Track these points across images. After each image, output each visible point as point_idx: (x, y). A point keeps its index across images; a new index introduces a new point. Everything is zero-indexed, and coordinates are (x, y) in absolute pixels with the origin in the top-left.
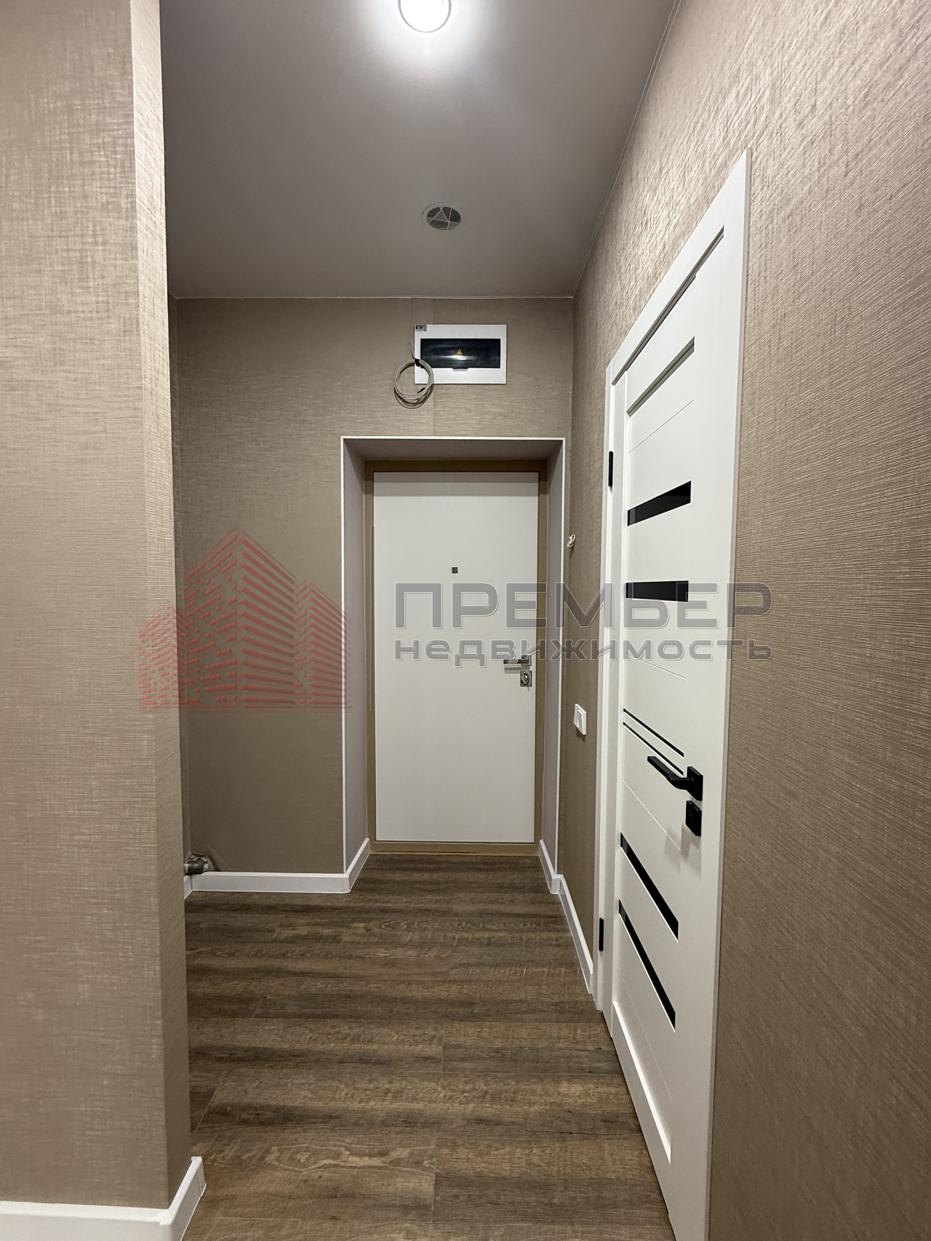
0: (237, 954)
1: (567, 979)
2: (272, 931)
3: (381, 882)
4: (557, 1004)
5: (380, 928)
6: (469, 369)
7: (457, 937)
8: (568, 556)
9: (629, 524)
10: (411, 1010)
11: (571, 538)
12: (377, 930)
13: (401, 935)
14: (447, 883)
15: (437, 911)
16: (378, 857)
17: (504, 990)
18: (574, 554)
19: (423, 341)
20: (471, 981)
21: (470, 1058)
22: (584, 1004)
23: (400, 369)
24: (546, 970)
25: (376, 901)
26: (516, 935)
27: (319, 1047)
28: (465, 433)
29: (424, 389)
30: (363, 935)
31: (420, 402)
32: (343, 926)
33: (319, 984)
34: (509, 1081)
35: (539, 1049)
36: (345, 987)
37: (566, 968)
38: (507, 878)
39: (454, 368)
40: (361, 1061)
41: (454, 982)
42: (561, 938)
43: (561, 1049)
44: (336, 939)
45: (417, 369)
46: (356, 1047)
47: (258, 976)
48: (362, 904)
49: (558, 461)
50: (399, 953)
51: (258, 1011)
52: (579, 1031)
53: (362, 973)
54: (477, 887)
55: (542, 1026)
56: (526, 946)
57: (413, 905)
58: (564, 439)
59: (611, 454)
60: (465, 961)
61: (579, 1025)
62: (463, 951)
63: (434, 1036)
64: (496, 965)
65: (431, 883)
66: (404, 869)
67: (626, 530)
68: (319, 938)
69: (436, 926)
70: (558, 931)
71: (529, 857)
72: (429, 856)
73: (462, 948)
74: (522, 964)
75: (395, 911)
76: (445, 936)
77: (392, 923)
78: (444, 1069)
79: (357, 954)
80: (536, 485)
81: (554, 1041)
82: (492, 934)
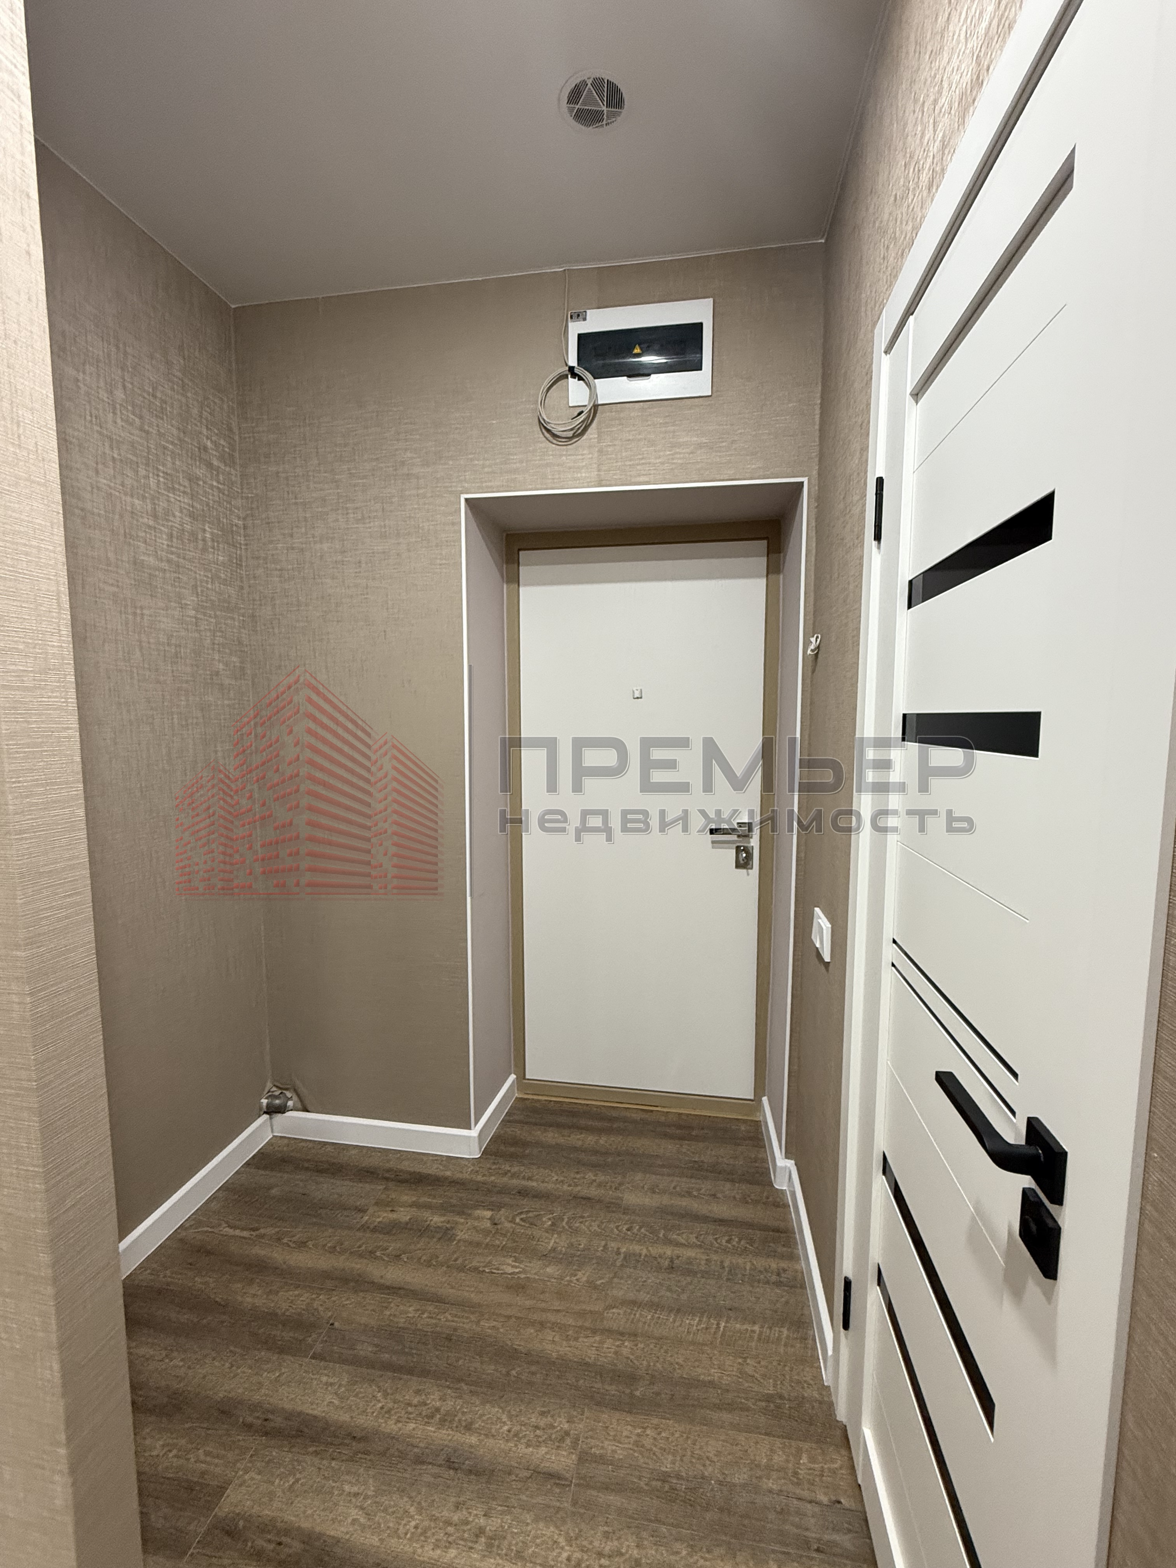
0: (310, 1244)
1: (790, 1350)
2: (362, 1210)
3: (525, 1144)
4: (769, 1398)
5: (513, 1221)
6: (652, 376)
7: (623, 1250)
8: (810, 669)
9: (910, 607)
10: (538, 1378)
11: (813, 640)
12: (508, 1225)
13: (541, 1237)
14: (619, 1155)
15: (599, 1201)
16: (527, 1102)
17: (686, 1360)
18: (818, 664)
19: (581, 337)
20: (636, 1335)
21: (620, 1487)
22: (816, 1405)
23: (546, 384)
24: (756, 1328)
25: (514, 1176)
26: (715, 1257)
27: (391, 1426)
28: (646, 479)
29: (582, 412)
30: (487, 1233)
31: (579, 433)
32: (461, 1213)
33: (411, 1309)
34: (678, 1546)
35: (735, 1485)
36: (447, 1319)
37: (788, 1330)
38: (709, 1154)
39: (629, 376)
40: (450, 1464)
41: (609, 1332)
42: (784, 1270)
43: (770, 1491)
44: (446, 1234)
45: (572, 382)
46: (443, 1436)
47: (329, 1284)
48: (493, 1178)
49: (797, 518)
50: (533, 1269)
51: (318, 1347)
52: (804, 1460)
53: (475, 1297)
54: (663, 1166)
55: (742, 1438)
56: (728, 1280)
57: (565, 1187)
58: (805, 480)
59: (880, 482)
60: (631, 1296)
61: (806, 1446)
62: (629, 1277)
63: (567, 1433)
64: (678, 1311)
65: (596, 1152)
66: (559, 1126)
67: (904, 617)
68: (422, 1230)
69: (595, 1228)
70: (782, 1257)
71: (745, 1121)
72: (598, 1107)
73: (628, 1270)
74: (719, 1313)
75: (538, 1195)
76: (605, 1246)
77: (531, 1214)
78: (575, 1503)
79: (475, 1264)
80: (763, 560)
81: (759, 1473)
82: (678, 1251)
